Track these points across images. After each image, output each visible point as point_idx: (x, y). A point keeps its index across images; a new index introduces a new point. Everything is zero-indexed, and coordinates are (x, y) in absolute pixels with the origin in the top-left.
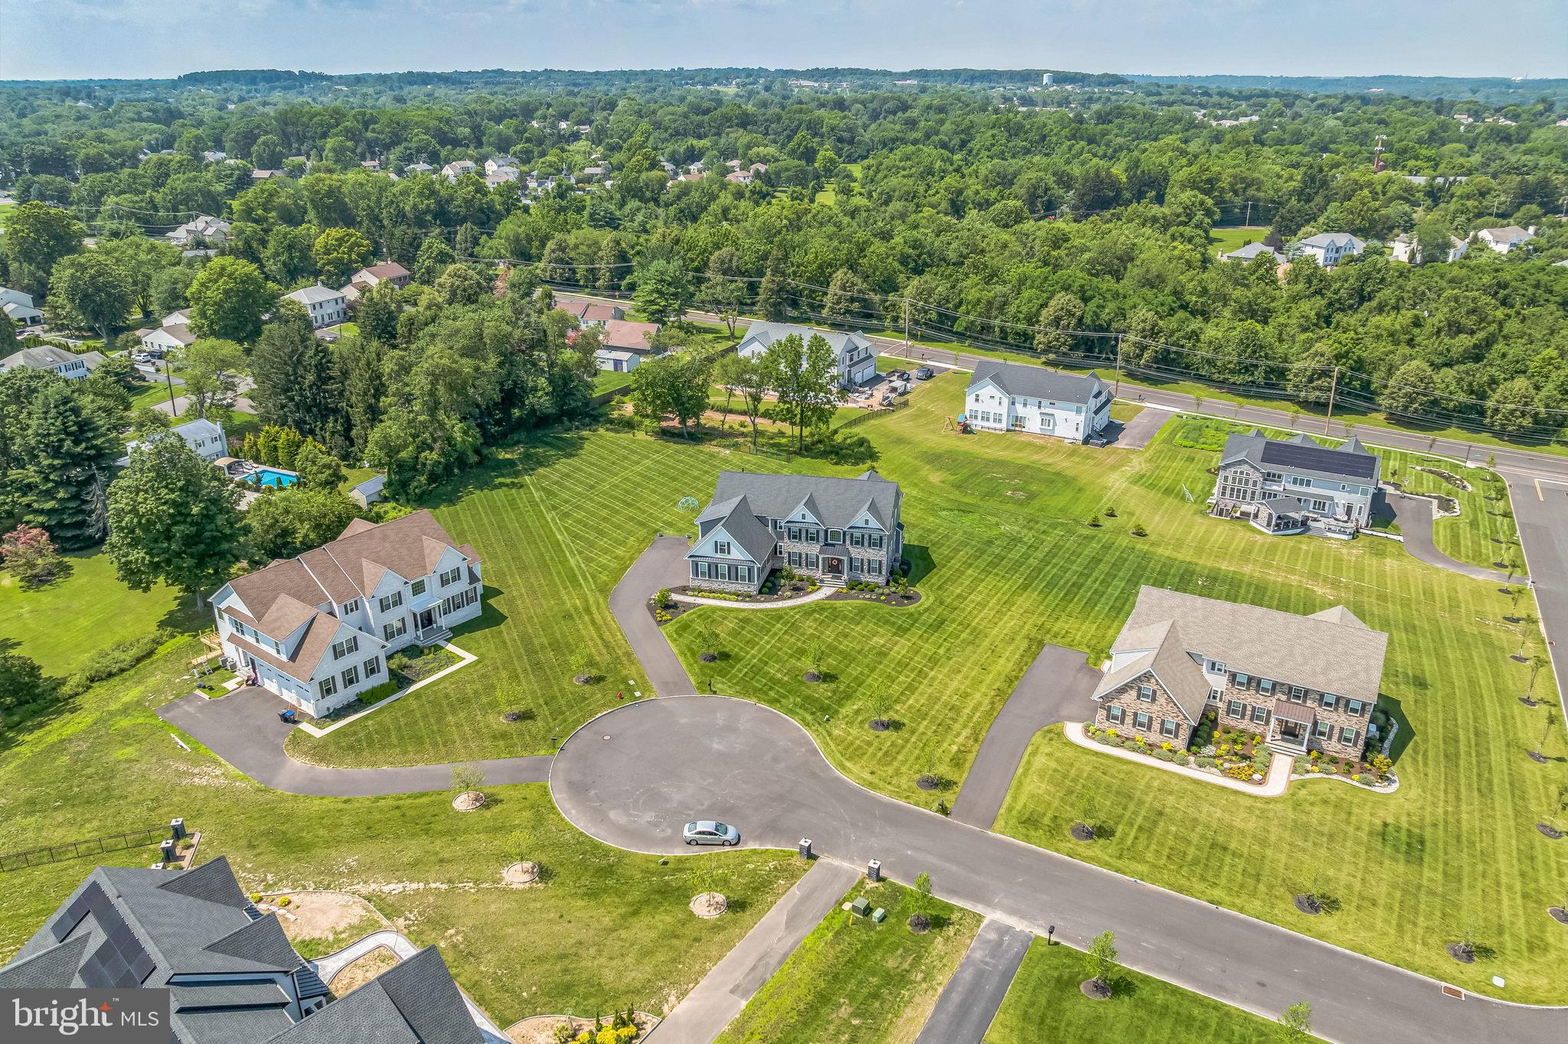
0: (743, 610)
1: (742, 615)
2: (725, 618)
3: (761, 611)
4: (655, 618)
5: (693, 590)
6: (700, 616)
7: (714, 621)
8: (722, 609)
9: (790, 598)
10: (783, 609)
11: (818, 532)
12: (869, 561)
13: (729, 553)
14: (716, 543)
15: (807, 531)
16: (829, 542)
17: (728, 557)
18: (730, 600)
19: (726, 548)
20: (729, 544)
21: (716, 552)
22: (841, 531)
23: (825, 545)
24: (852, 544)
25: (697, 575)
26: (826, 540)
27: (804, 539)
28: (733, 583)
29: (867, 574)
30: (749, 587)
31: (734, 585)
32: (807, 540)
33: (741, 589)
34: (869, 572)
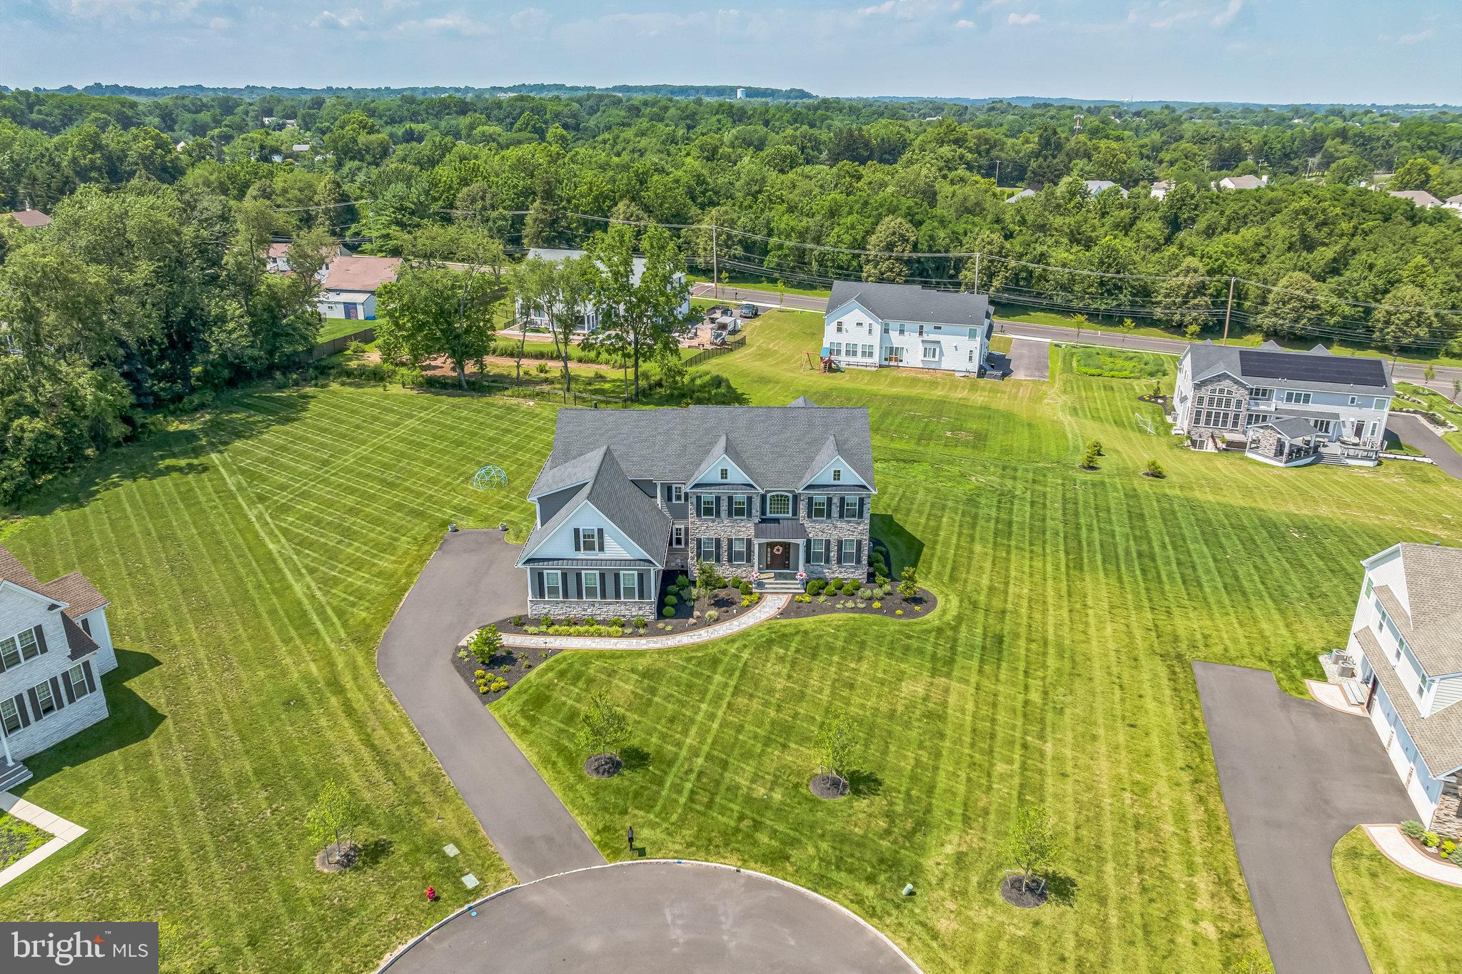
0: (641, 654)
1: (642, 663)
2: (612, 673)
3: (675, 650)
4: (474, 687)
5: (536, 622)
6: (562, 674)
7: (590, 681)
8: (601, 655)
9: (717, 621)
10: (714, 643)
11: (750, 499)
12: (840, 543)
13: (601, 549)
14: (577, 531)
15: (730, 499)
16: (769, 515)
17: (601, 556)
18: (609, 635)
19: (596, 539)
20: (600, 531)
21: (577, 549)
22: (790, 495)
23: (763, 521)
24: (809, 516)
25: (542, 595)
26: (763, 512)
27: (724, 513)
28: (610, 604)
29: (835, 567)
30: (640, 609)
31: (612, 607)
32: (730, 514)
33: (627, 613)
34: (839, 561)
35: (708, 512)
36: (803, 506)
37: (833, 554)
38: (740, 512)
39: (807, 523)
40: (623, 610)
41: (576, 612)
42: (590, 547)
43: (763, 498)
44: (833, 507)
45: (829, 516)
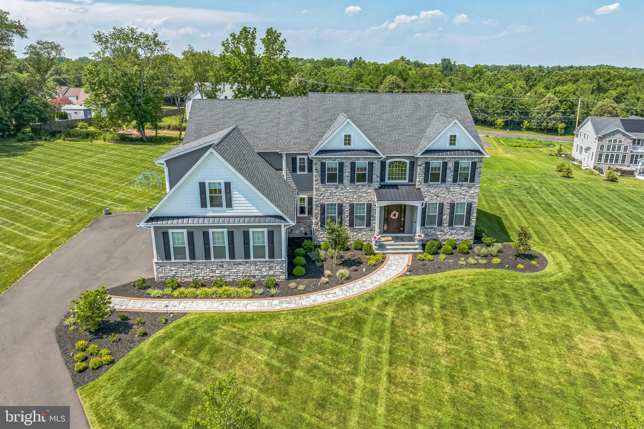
4: (69, 362)
5: (162, 285)
9: (348, 279)
11: (371, 165)
12: (452, 206)
13: (229, 205)
14: (202, 186)
15: (353, 165)
16: (387, 181)
17: (229, 212)
18: (239, 297)
19: (223, 195)
20: (228, 185)
21: (204, 205)
22: (408, 162)
23: (382, 187)
24: (426, 181)
25: (168, 257)
26: (382, 179)
27: (346, 180)
28: (239, 264)
29: (447, 229)
30: (271, 268)
31: (241, 268)
32: (352, 181)
33: (257, 273)
34: (451, 224)
35: (332, 178)
36: (420, 171)
37: (446, 217)
38: (362, 178)
39: (424, 188)
40: (253, 270)
41: (203, 274)
42: (216, 203)
43: (383, 164)
44: (448, 171)
45: (444, 181)
